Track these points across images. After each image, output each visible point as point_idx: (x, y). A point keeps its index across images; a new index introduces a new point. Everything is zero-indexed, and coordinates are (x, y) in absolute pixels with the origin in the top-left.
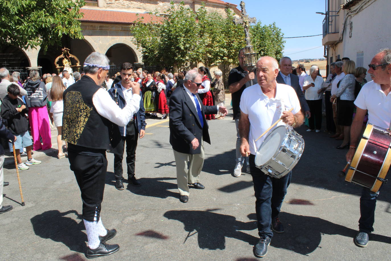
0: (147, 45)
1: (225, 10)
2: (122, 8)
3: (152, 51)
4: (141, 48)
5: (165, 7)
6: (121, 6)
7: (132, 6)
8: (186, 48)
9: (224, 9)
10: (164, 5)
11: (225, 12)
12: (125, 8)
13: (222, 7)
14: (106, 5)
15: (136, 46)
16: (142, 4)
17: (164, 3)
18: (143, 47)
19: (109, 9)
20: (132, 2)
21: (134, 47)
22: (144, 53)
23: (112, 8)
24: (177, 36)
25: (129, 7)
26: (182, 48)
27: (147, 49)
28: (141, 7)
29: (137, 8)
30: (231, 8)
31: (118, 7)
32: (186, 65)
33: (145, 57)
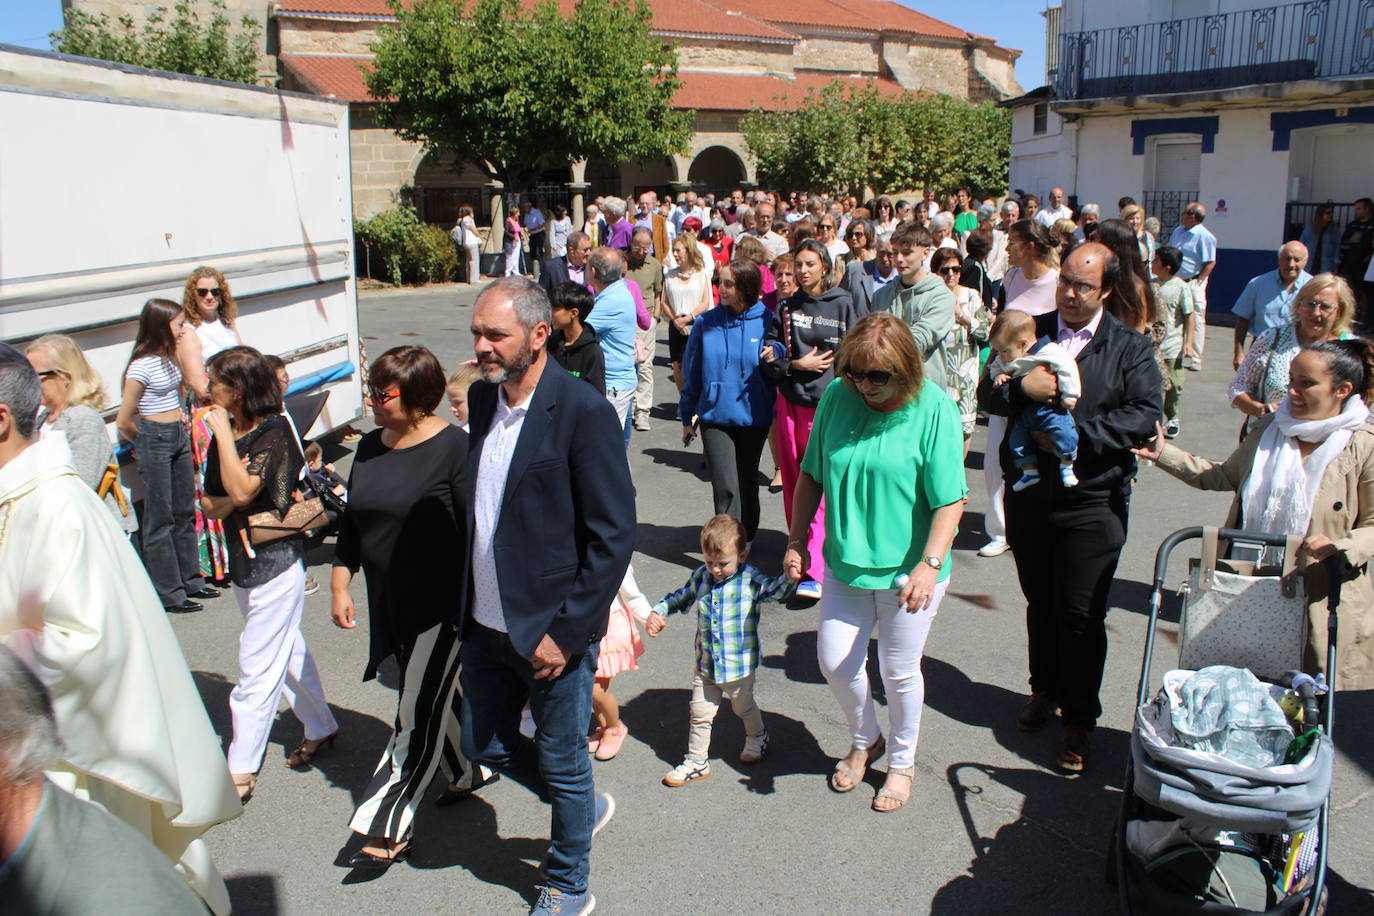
0: (766, 154)
1: (963, 53)
2: (718, 65)
3: (773, 165)
4: (755, 159)
5: (813, 50)
6: (716, 61)
7: (739, 60)
8: (828, 164)
9: (960, 51)
10: (809, 47)
11: (961, 58)
12: (724, 65)
13: (954, 47)
14: (687, 60)
15: (747, 155)
16: (759, 55)
17: (810, 41)
18: (759, 157)
19: (692, 69)
20: (740, 52)
21: (743, 155)
22: (760, 166)
23: (699, 65)
24: (815, 144)
25: (732, 64)
26: (823, 163)
27: (765, 159)
28: (759, 62)
29: (750, 64)
30: (978, 47)
31: (710, 64)
32: (841, 188)
33: (760, 175)
